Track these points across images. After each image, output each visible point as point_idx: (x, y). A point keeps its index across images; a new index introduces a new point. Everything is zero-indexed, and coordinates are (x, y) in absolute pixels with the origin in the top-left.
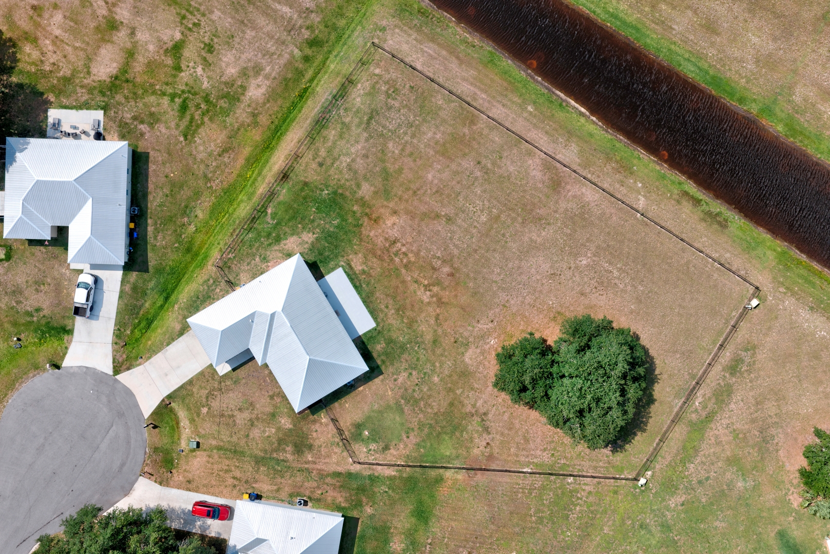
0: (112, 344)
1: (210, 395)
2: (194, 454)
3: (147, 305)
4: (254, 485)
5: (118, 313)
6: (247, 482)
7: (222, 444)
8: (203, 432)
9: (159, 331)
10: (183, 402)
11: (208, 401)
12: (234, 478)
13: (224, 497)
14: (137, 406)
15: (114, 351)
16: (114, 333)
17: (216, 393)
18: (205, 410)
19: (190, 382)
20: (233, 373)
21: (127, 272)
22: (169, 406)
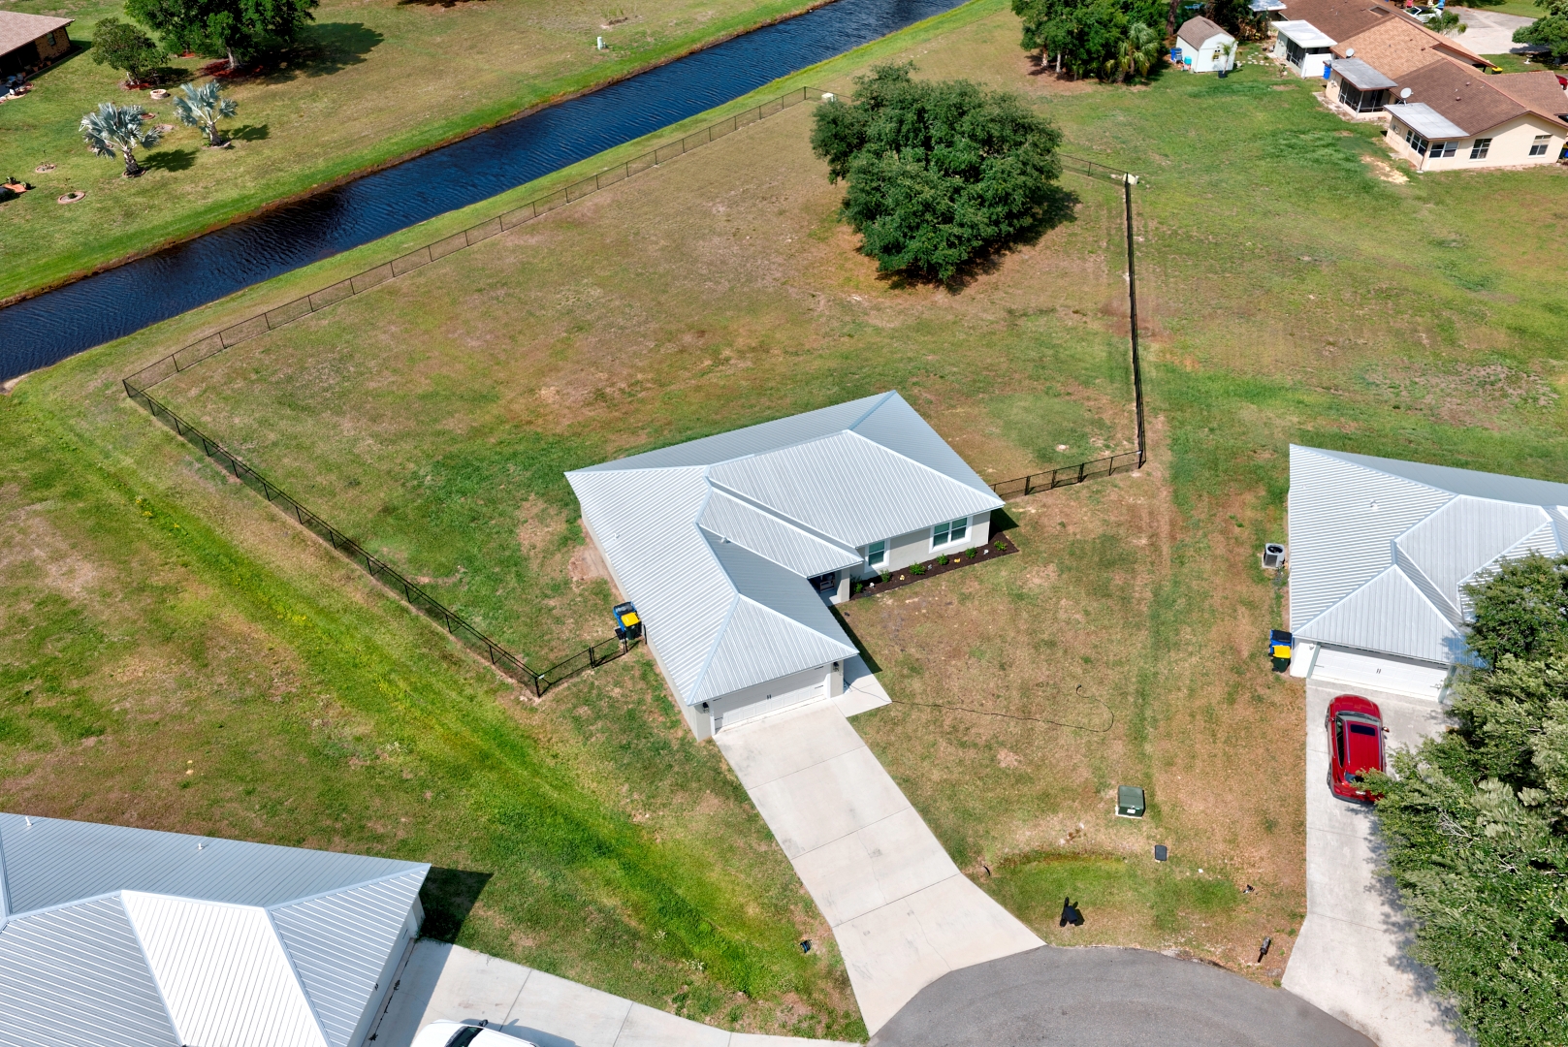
0: (733, 1030)
1: (958, 735)
2: (1166, 809)
3: (609, 902)
4: (1245, 654)
5: (614, 989)
6: (1237, 670)
7: (1120, 728)
8: (1085, 773)
9: (714, 876)
10: (980, 820)
11: (975, 745)
12: (1231, 700)
13: (1301, 722)
15: (765, 1030)
16: (692, 1018)
17: (948, 722)
18: (1007, 759)
19: (908, 784)
20: (889, 672)
21: (466, 929)
22: (994, 875)
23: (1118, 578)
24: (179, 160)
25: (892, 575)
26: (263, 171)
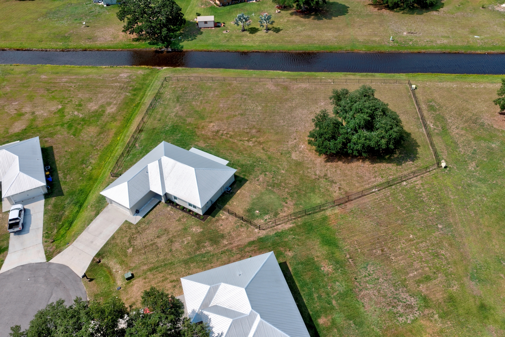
0: (43, 243)
1: (131, 240)
2: (131, 283)
3: (66, 213)
5: (45, 223)
7: (152, 265)
8: (134, 265)
9: (79, 223)
10: (110, 254)
11: (131, 243)
14: (71, 273)
15: (44, 246)
16: (43, 236)
17: (135, 236)
18: (130, 250)
19: (113, 238)
20: (144, 219)
22: (99, 264)
23: (207, 244)
25: (177, 205)
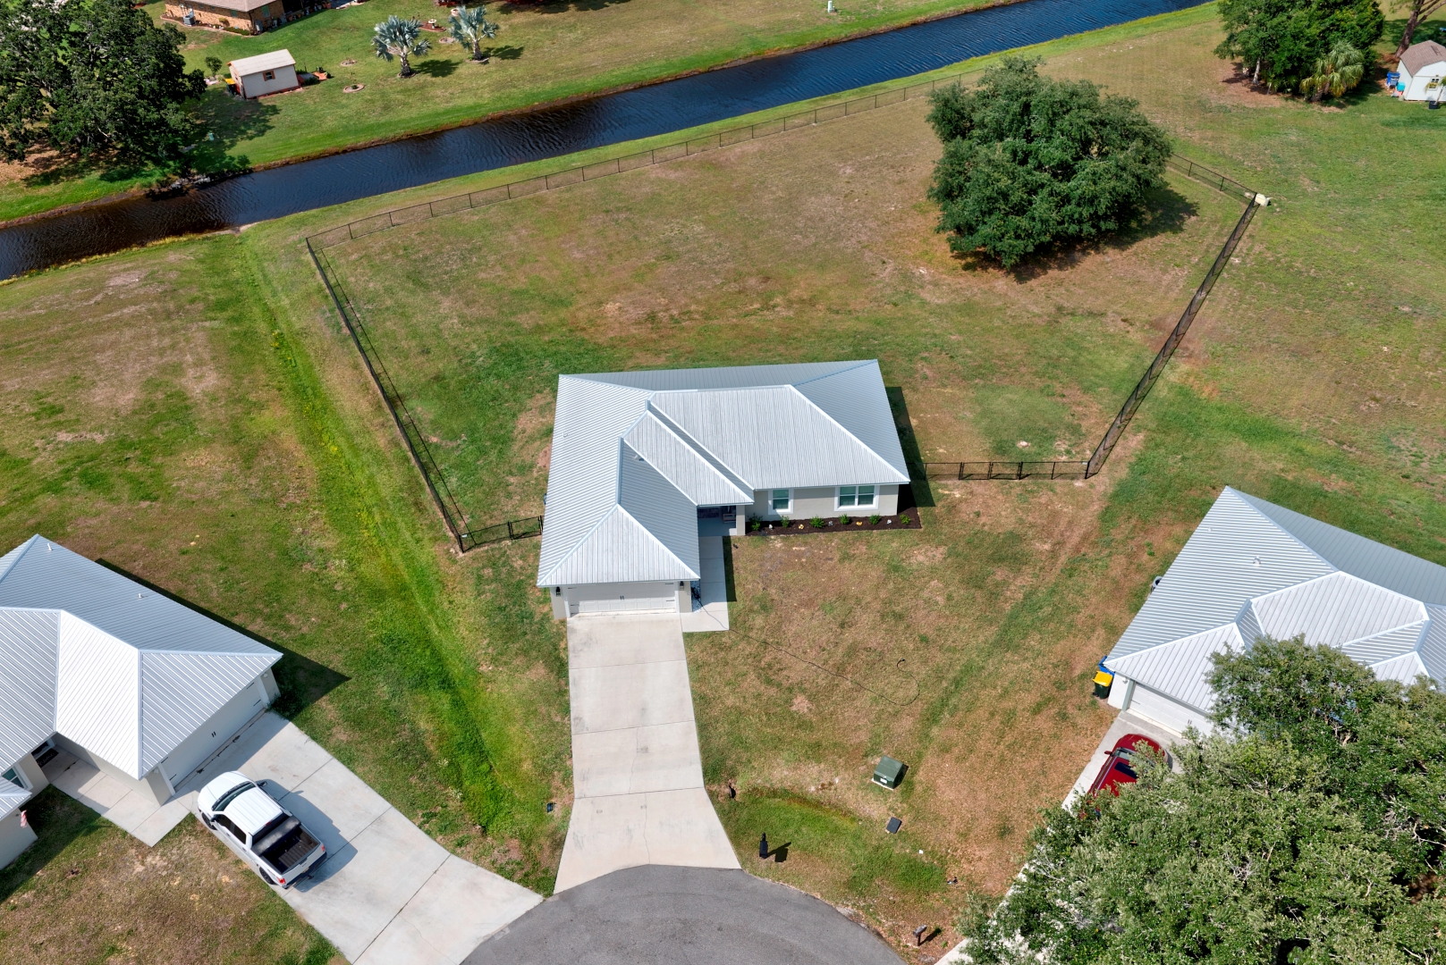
0: (453, 852)
1: (768, 675)
2: (919, 789)
3: (424, 726)
4: (1077, 672)
5: (385, 793)
6: (1060, 686)
7: (919, 707)
8: (863, 736)
9: (513, 730)
10: (747, 749)
11: (779, 685)
12: (1037, 710)
13: (1090, 751)
14: (683, 875)
15: (477, 860)
16: (428, 833)
17: (768, 659)
18: (801, 704)
19: (702, 702)
20: (740, 604)
21: (304, 714)
22: (737, 798)
23: (1000, 574)
24: (442, 69)
25: (792, 523)
26: (501, 86)
